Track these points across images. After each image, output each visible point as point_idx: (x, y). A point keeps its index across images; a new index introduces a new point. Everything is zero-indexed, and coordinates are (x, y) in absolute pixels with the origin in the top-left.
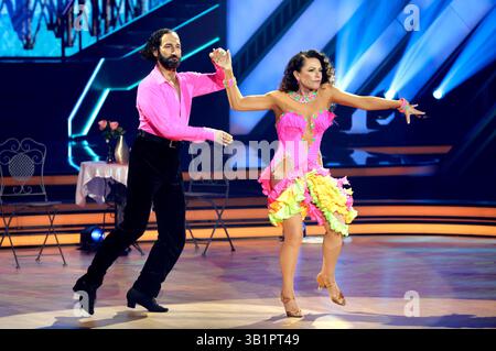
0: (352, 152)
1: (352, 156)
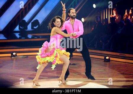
0: (28, 35)
1: (28, 36)
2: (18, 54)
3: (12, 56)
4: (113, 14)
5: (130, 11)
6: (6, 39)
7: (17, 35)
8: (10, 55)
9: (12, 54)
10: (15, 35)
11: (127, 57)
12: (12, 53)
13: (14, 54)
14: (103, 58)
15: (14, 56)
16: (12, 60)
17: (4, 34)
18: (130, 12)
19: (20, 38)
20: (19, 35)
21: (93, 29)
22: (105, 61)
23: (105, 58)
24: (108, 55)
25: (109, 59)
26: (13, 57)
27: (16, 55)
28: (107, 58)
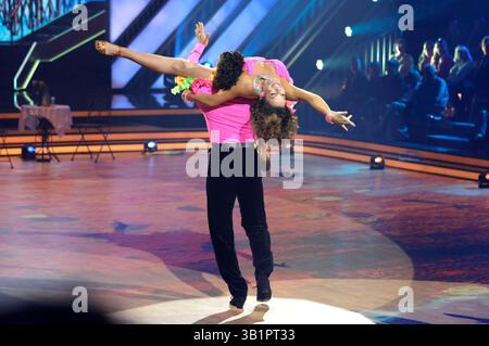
2: (160, 146)
3: (145, 151)
4: (393, 53)
5: (436, 46)
6: (132, 107)
7: (160, 99)
8: (141, 147)
9: (146, 146)
10: (154, 99)
11: (427, 159)
12: (145, 142)
13: (151, 145)
14: (368, 159)
15: (151, 150)
16: (147, 159)
17: (127, 96)
18: (436, 50)
19: (166, 106)
20: (165, 98)
21: (344, 87)
22: (372, 168)
23: (373, 160)
24: (379, 154)
25: (383, 162)
26: (148, 153)
27: (155, 149)
28: (378, 160)
